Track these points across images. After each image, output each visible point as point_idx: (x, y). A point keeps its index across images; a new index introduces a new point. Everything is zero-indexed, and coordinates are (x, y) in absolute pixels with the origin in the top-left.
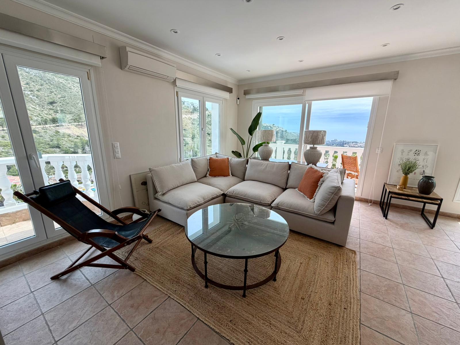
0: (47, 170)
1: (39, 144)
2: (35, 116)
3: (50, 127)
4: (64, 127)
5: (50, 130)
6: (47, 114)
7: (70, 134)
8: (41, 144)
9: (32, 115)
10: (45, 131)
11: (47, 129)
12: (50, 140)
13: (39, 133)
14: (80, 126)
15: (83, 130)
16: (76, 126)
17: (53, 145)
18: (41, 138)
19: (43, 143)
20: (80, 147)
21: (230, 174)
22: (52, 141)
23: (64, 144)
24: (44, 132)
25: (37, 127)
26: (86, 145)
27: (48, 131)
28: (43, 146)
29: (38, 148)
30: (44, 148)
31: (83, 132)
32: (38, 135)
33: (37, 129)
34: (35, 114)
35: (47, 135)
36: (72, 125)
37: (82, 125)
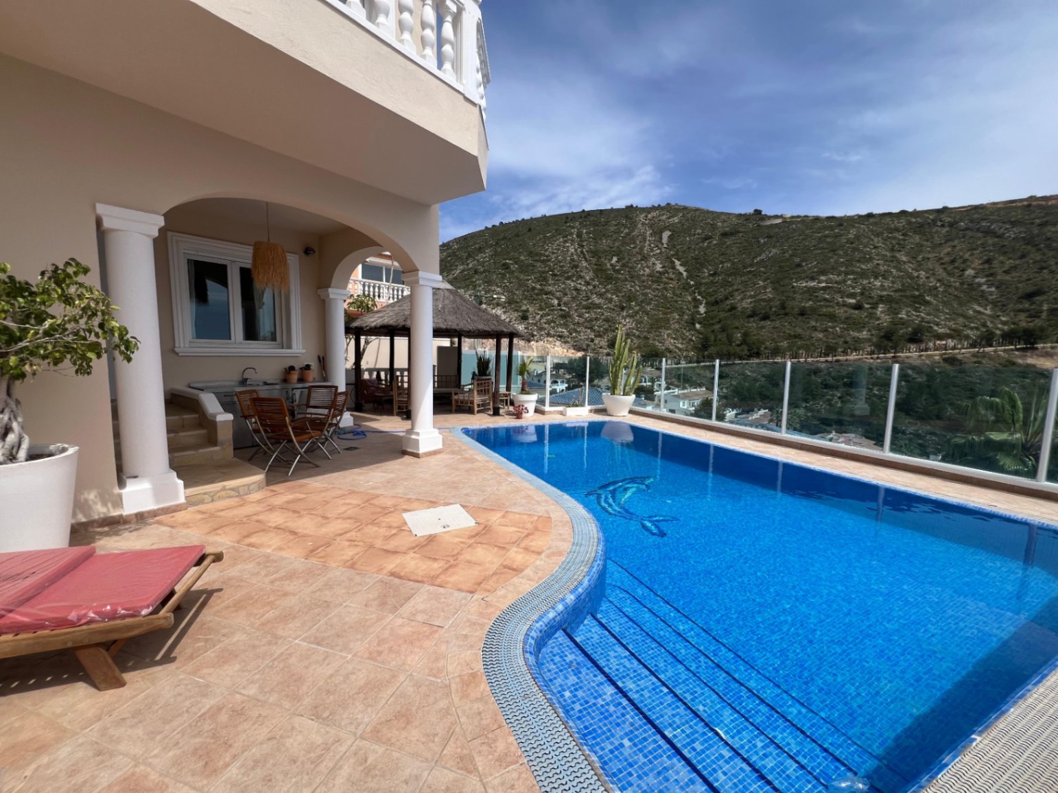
0: (939, 445)
1: (947, 388)
2: (972, 329)
3: (996, 351)
4: (1037, 352)
5: (991, 359)
6: (1004, 323)
8: (953, 389)
9: (965, 326)
10: (979, 359)
11: (984, 357)
12: (978, 381)
13: (961, 364)
18: (960, 375)
19: (959, 386)
24: (975, 362)
25: (963, 351)
27: (984, 361)
28: (955, 393)
32: (958, 368)
33: (959, 357)
34: (972, 325)
35: (980, 369)
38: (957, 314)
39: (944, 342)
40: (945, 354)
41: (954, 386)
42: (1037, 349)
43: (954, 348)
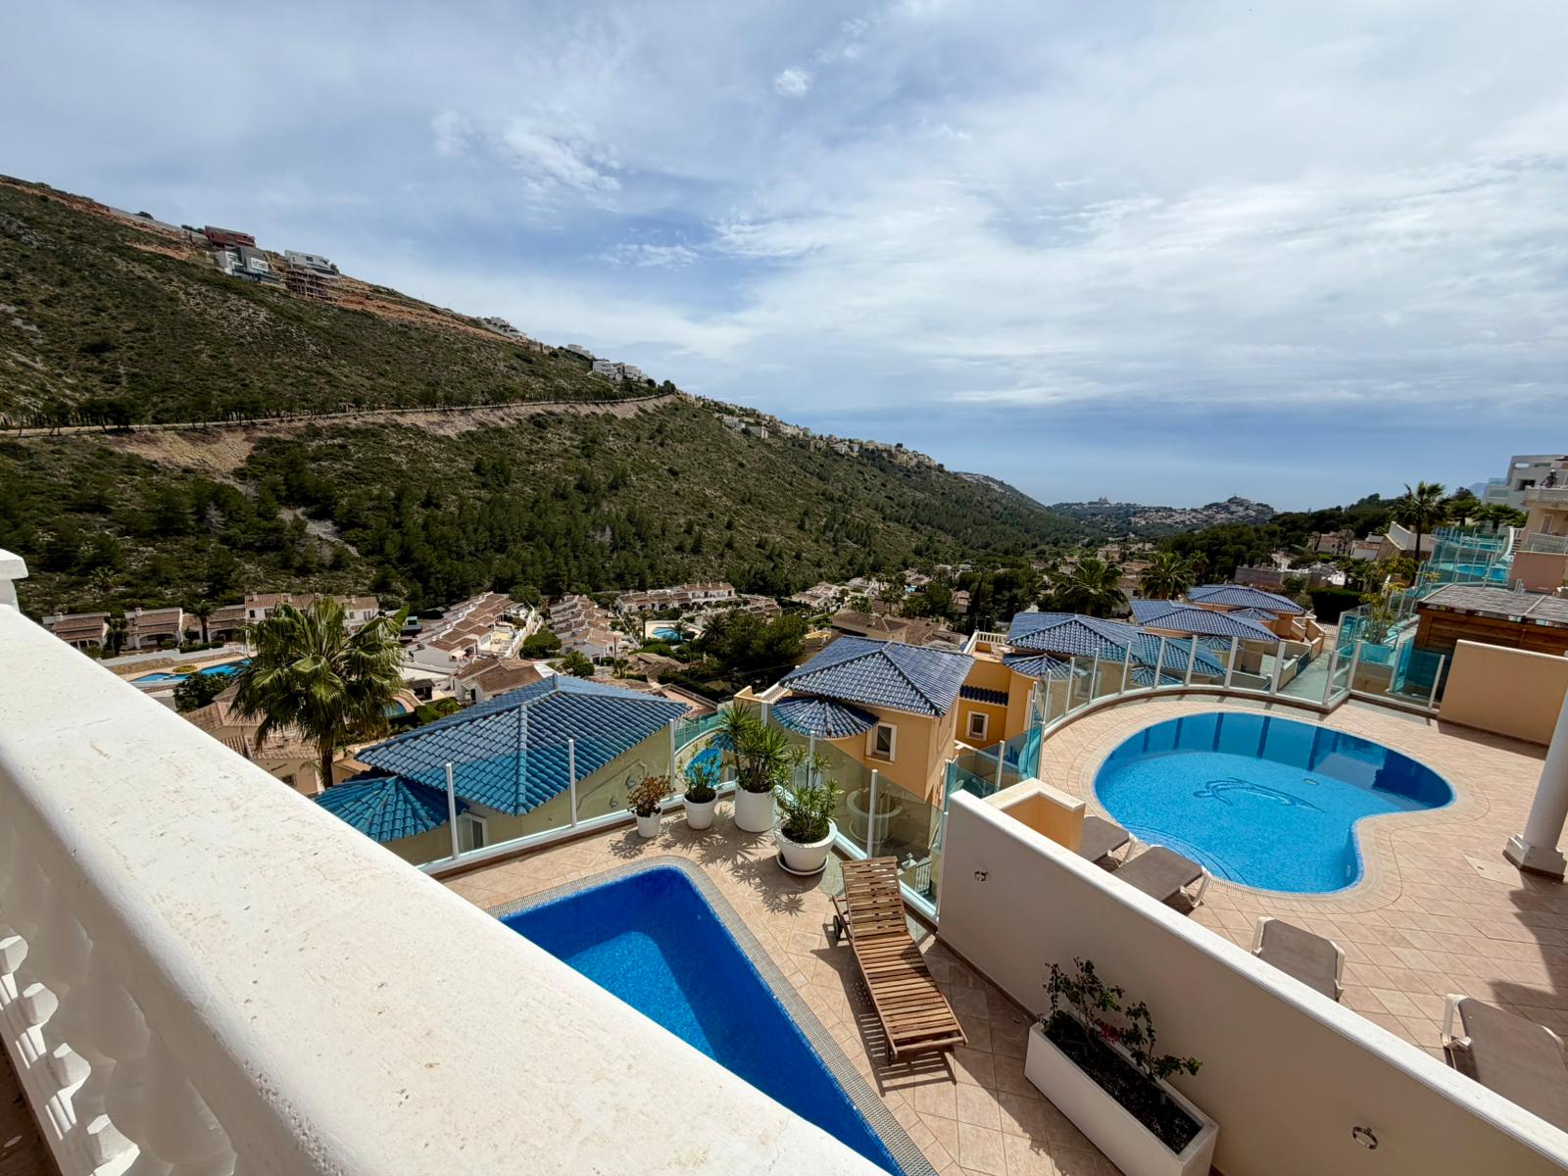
0: (46, 595)
1: (21, 497)
2: (25, 394)
3: (78, 434)
4: (135, 436)
5: (76, 447)
6: (74, 388)
7: (155, 462)
8: (33, 498)
9: (12, 388)
10: (57, 447)
11: (63, 443)
12: (70, 483)
13: (29, 455)
14: (196, 434)
15: (208, 450)
16: (182, 433)
17: (82, 501)
18: (36, 474)
19: (42, 493)
20: (187, 511)
22: (78, 484)
23: (125, 496)
24: (53, 452)
25: (25, 432)
26: (211, 503)
27: (67, 451)
28: (41, 505)
29: (17, 512)
30: (43, 512)
31: (209, 457)
32: (27, 462)
33: (23, 443)
34: (23, 387)
35: (64, 462)
36: (166, 429)
37: (205, 430)
41: (35, 494)
42: (133, 431)
43: (6, 426)
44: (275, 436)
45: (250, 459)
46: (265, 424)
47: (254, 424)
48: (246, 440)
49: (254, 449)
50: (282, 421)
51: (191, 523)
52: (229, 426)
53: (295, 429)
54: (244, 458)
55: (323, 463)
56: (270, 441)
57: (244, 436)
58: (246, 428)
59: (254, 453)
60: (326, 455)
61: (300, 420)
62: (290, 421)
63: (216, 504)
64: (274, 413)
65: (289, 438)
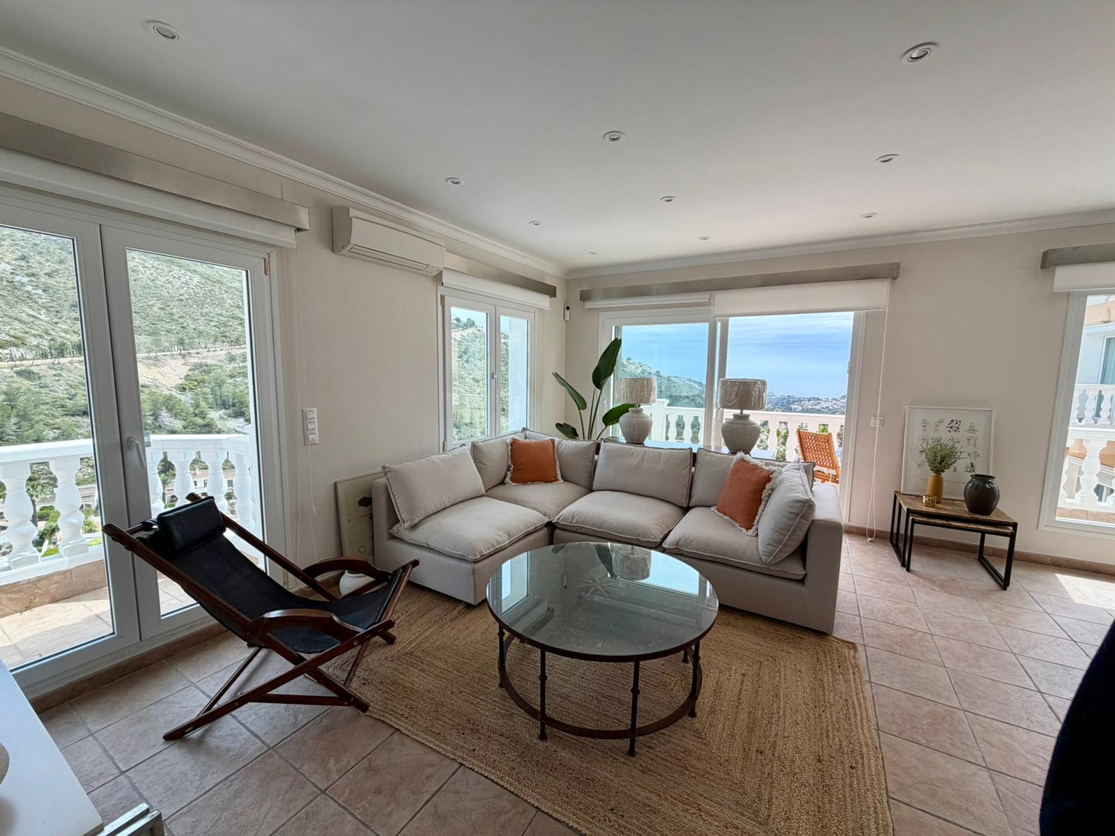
1: (36, 407)
2: (35, 336)
3: (71, 363)
5: (70, 371)
6: (66, 332)
8: (42, 407)
9: (26, 333)
10: (58, 372)
11: (62, 369)
12: (67, 396)
13: (39, 378)
14: (151, 361)
15: (159, 372)
17: (75, 408)
18: (43, 391)
19: (48, 403)
20: (147, 414)
21: (559, 477)
22: (72, 397)
24: (55, 375)
25: (36, 362)
26: (164, 408)
27: (64, 374)
28: (47, 412)
29: (33, 417)
30: (49, 416)
31: (158, 376)
32: (37, 382)
33: (35, 369)
34: (34, 332)
35: (62, 382)
37: (156, 358)
38: (11, 317)
39: (8, 351)
40: (16, 366)
41: (43, 404)
43: (22, 359)
44: (204, 361)
45: (187, 377)
46: (197, 353)
47: (189, 353)
48: (184, 364)
49: (190, 370)
50: (209, 351)
51: (149, 422)
52: (173, 355)
53: (218, 356)
54: (183, 377)
55: (237, 379)
56: (201, 365)
57: (183, 362)
58: (184, 356)
59: (190, 373)
60: (239, 373)
61: (222, 350)
62: (214, 351)
63: (167, 408)
64: (203, 346)
65: (213, 362)
